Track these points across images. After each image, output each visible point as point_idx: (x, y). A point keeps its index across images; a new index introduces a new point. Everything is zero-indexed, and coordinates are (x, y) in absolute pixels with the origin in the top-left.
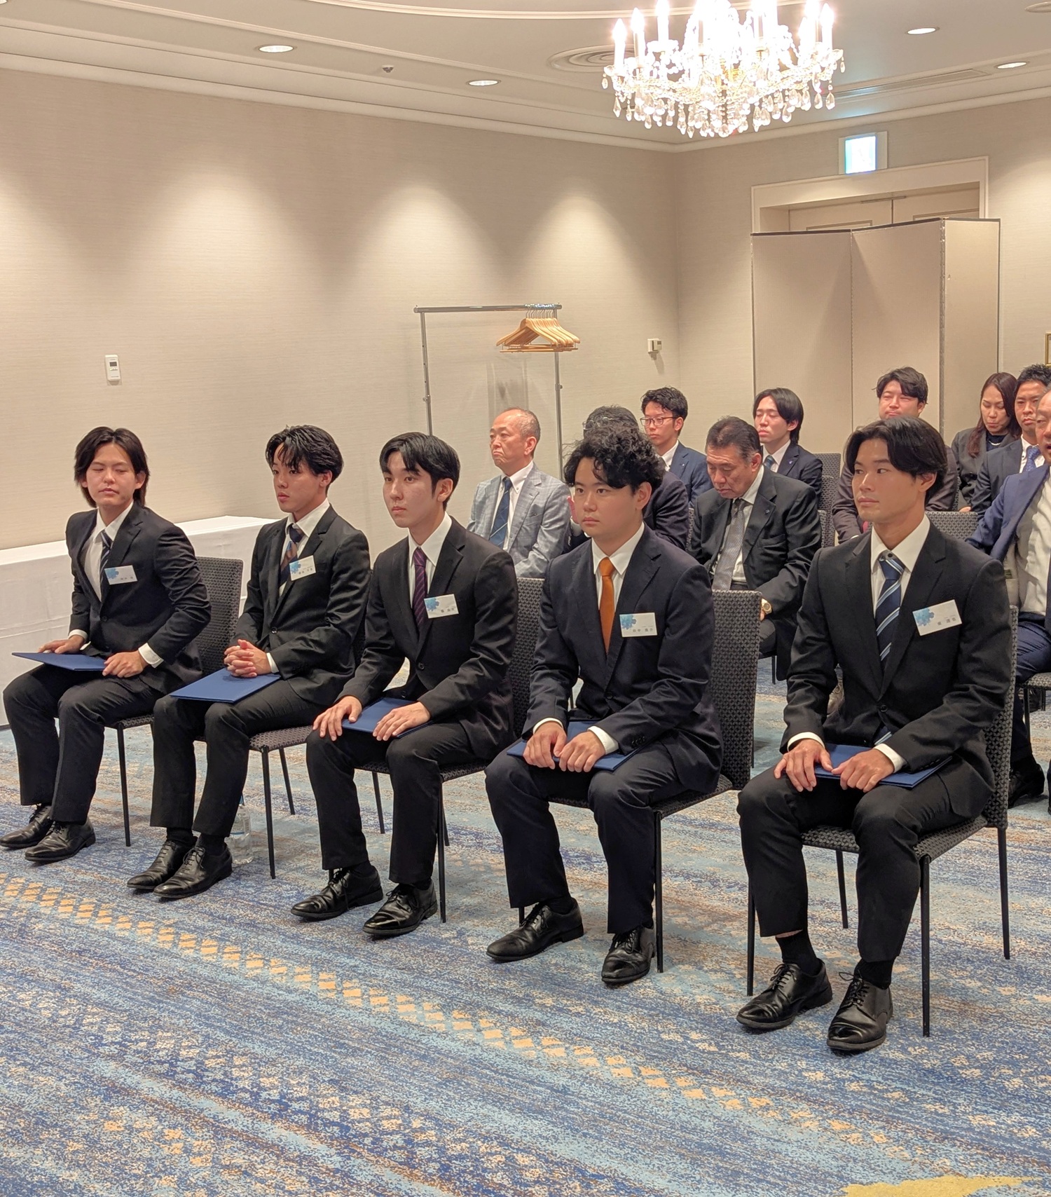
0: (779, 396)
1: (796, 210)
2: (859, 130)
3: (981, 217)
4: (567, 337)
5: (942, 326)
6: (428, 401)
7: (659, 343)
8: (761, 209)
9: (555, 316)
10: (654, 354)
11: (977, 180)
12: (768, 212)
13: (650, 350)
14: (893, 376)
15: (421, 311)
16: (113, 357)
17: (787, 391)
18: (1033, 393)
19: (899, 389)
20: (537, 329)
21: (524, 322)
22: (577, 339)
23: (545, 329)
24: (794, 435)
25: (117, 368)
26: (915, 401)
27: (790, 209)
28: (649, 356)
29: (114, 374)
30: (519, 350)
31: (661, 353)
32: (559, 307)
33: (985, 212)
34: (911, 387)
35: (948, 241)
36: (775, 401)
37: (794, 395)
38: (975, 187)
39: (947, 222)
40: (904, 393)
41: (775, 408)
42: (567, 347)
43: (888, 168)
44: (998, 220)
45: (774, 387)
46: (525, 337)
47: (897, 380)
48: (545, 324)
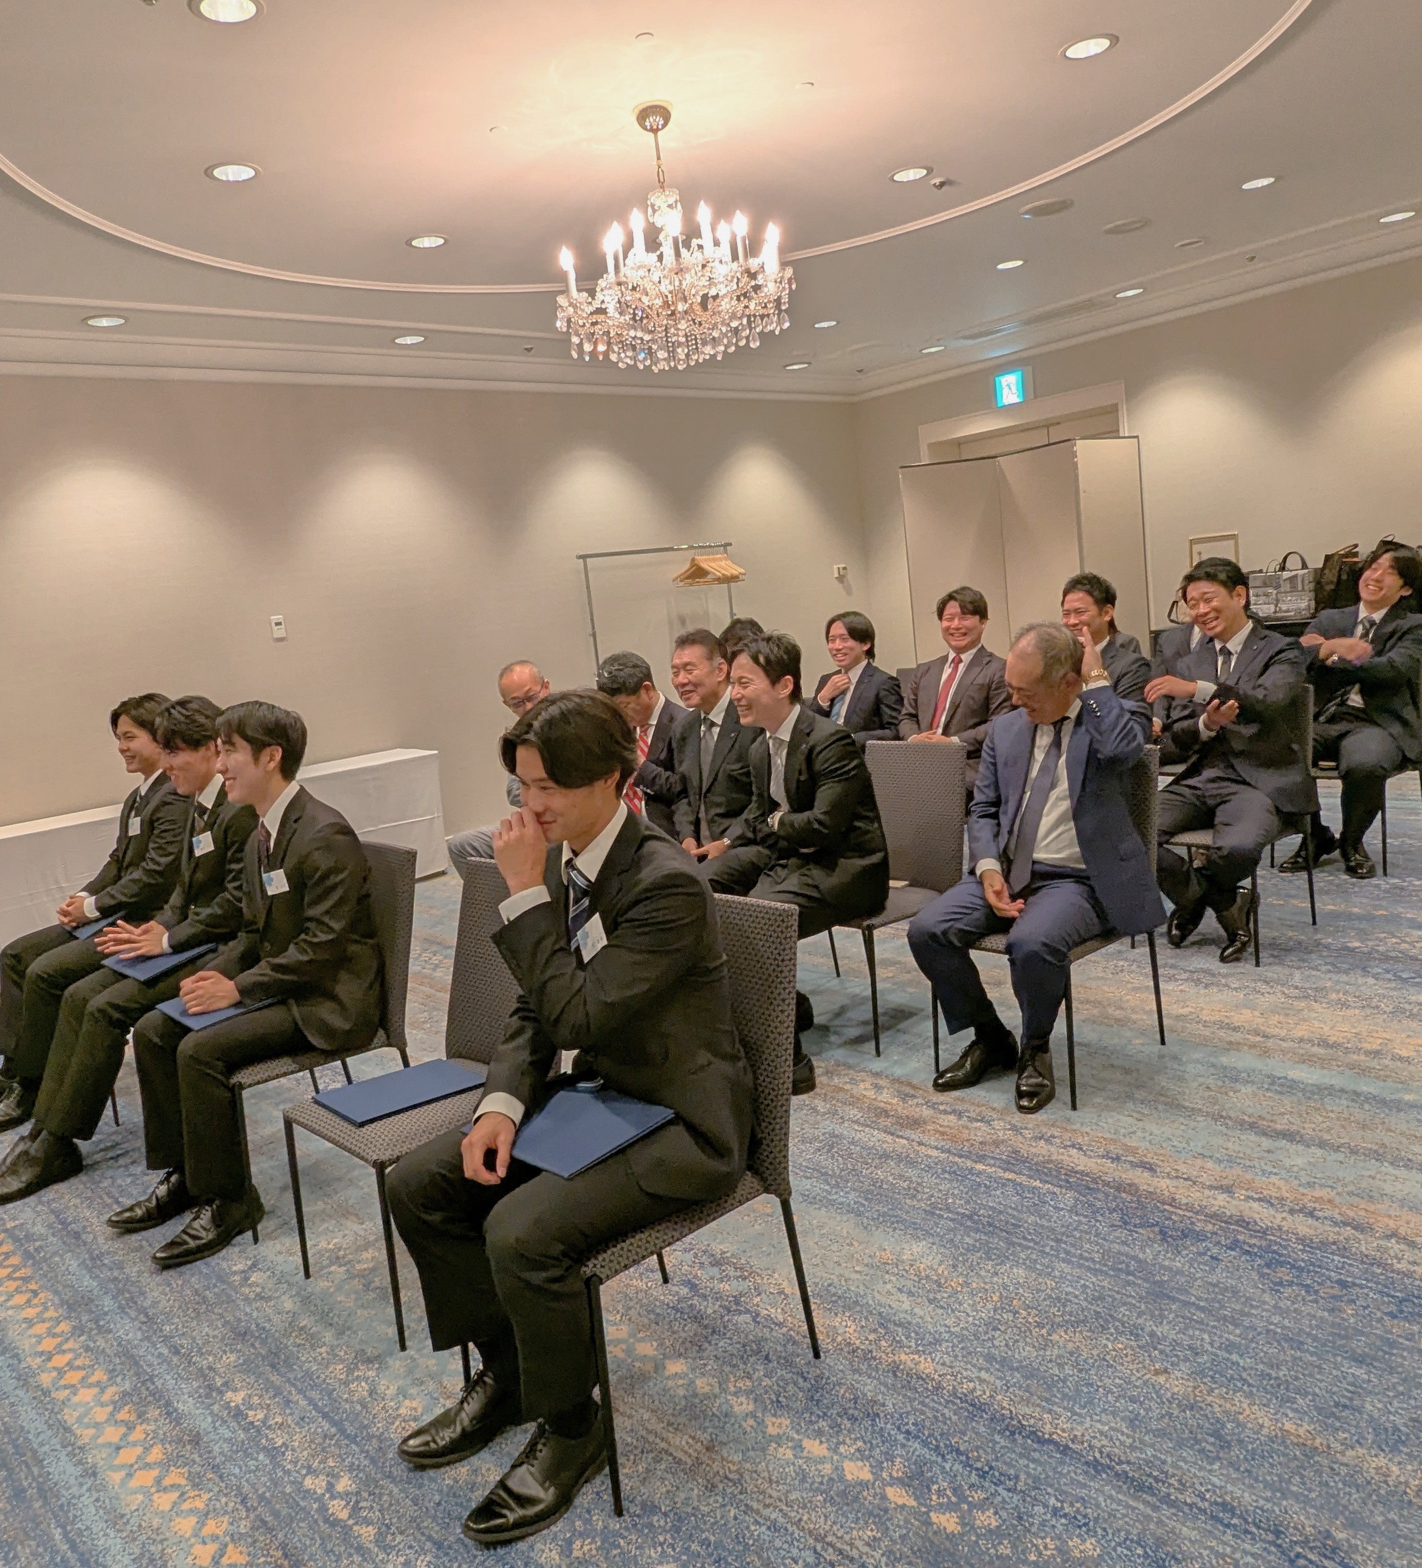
0: (848, 620)
1: (966, 443)
2: (1005, 367)
3: (1121, 434)
4: (735, 570)
5: (1080, 538)
6: (594, 635)
7: (845, 568)
8: (930, 445)
9: (726, 552)
10: (841, 579)
11: (1115, 402)
12: (934, 447)
13: (836, 575)
14: (951, 597)
15: (584, 557)
16: (279, 618)
17: (855, 614)
18: (1077, 605)
19: (959, 610)
20: (705, 566)
21: (693, 560)
22: (743, 571)
23: (713, 565)
24: (870, 654)
25: (283, 626)
26: (977, 617)
27: (960, 443)
28: (836, 582)
29: (279, 632)
30: (691, 585)
31: (849, 577)
32: (730, 544)
33: (1125, 431)
34: (970, 607)
35: (1079, 459)
36: (845, 625)
37: (865, 618)
38: (1113, 410)
39: (1078, 442)
40: (963, 613)
41: (845, 632)
42: (734, 578)
43: (1035, 397)
44: (1137, 437)
45: (842, 611)
46: (697, 573)
47: (956, 599)
48: (714, 560)
